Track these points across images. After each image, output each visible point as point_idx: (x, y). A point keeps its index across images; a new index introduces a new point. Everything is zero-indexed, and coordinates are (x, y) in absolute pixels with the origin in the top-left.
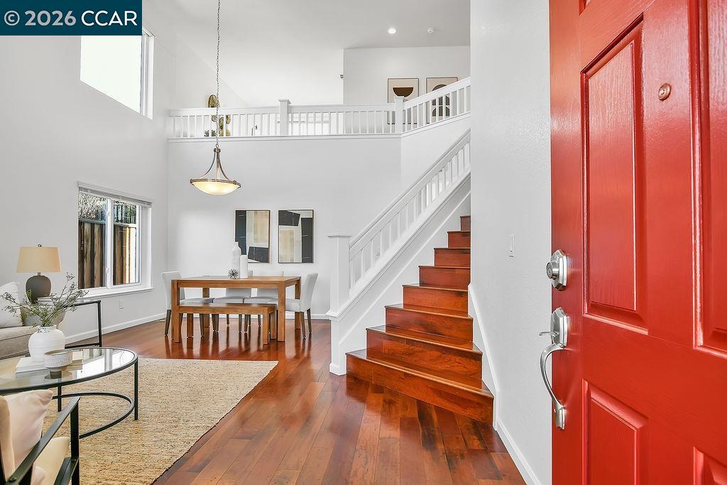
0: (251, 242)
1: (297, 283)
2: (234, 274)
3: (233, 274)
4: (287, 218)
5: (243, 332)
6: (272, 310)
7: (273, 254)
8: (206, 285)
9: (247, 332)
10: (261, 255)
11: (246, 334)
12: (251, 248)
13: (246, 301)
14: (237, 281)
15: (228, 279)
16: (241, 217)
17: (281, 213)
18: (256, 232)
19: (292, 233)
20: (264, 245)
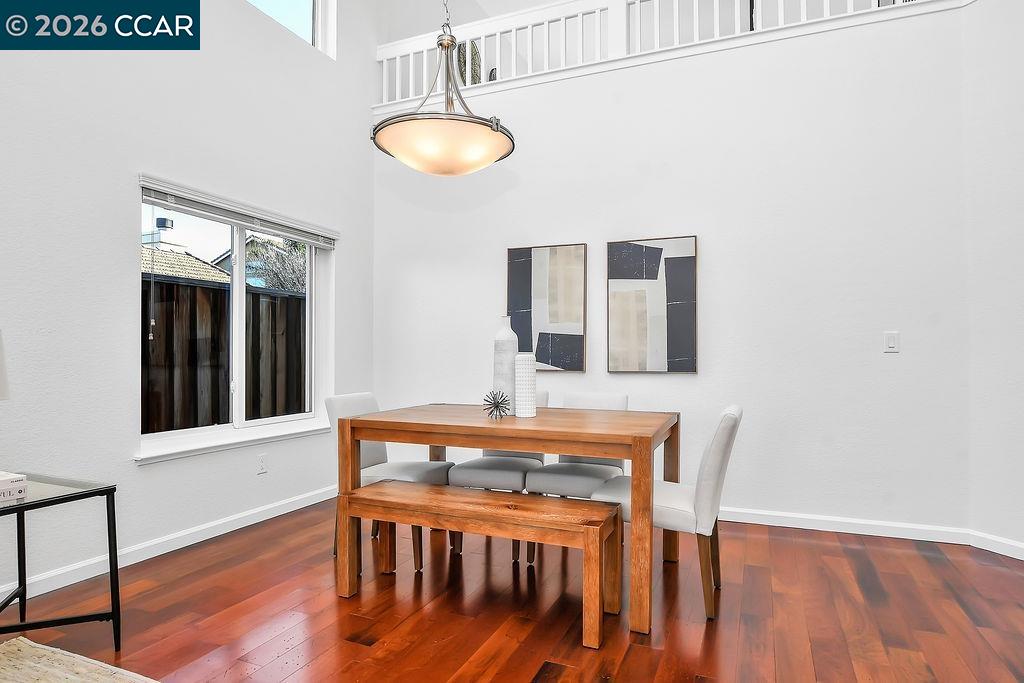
0: (542, 322)
2: (497, 405)
4: (628, 260)
7: (595, 353)
8: (435, 437)
9: (535, 564)
11: (530, 569)
14: (507, 426)
15: (482, 422)
16: (520, 262)
17: (613, 248)
18: (553, 299)
19: (641, 298)
20: (573, 328)
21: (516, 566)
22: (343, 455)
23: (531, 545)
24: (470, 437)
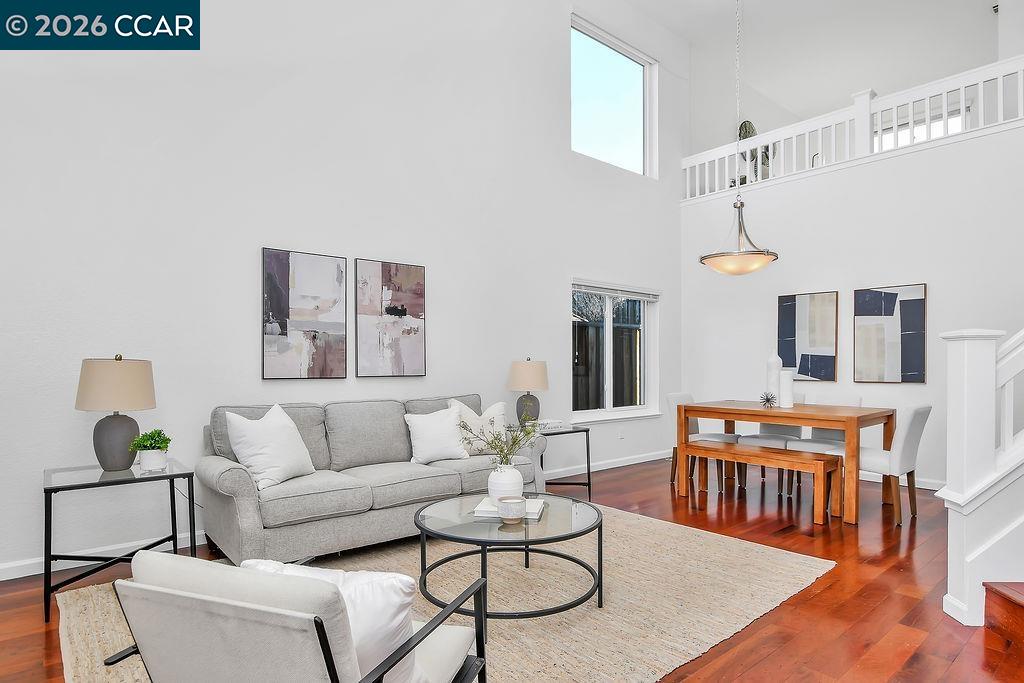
0: (803, 346)
1: (888, 420)
3: (768, 400)
4: (870, 303)
5: (785, 496)
6: (832, 465)
7: (844, 368)
8: (730, 417)
9: (794, 496)
10: (822, 368)
11: (790, 502)
12: (804, 357)
13: (791, 446)
14: (775, 411)
15: (760, 408)
16: (787, 307)
17: (859, 295)
18: (812, 330)
19: (880, 329)
20: (827, 351)
21: (780, 497)
22: (680, 425)
23: (791, 473)
24: (752, 416)
